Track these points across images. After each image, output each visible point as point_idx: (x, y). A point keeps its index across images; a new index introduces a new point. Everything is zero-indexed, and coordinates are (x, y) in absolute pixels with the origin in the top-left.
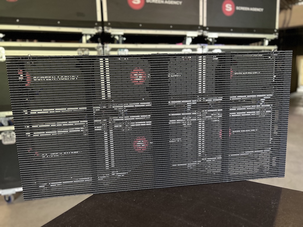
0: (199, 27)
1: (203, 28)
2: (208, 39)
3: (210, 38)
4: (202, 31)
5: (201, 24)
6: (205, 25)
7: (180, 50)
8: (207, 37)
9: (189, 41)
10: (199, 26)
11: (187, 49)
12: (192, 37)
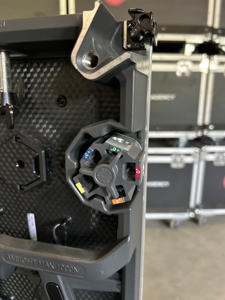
0: (206, 30)
1: (213, 31)
2: (219, 47)
3: (223, 46)
4: (210, 35)
5: (210, 23)
6: (217, 26)
7: (175, 62)
8: (218, 44)
9: (189, 49)
10: (207, 27)
11: (185, 60)
12: (195, 44)
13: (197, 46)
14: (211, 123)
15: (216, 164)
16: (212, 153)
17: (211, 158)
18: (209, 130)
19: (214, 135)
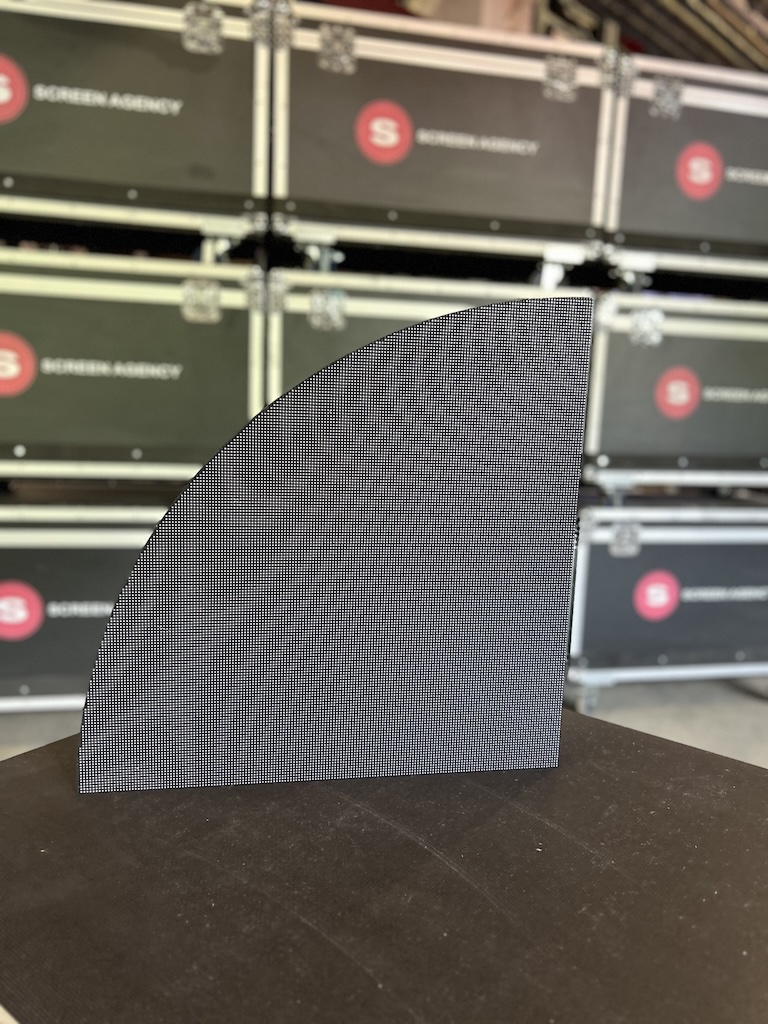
0: (589, 233)
1: (605, 236)
4: (598, 244)
6: (612, 224)
9: (551, 275)
10: (590, 227)
12: (563, 265)
13: (570, 269)
14: (602, 452)
15: (616, 551)
16: (605, 524)
17: (603, 536)
18: (598, 468)
19: (610, 480)
